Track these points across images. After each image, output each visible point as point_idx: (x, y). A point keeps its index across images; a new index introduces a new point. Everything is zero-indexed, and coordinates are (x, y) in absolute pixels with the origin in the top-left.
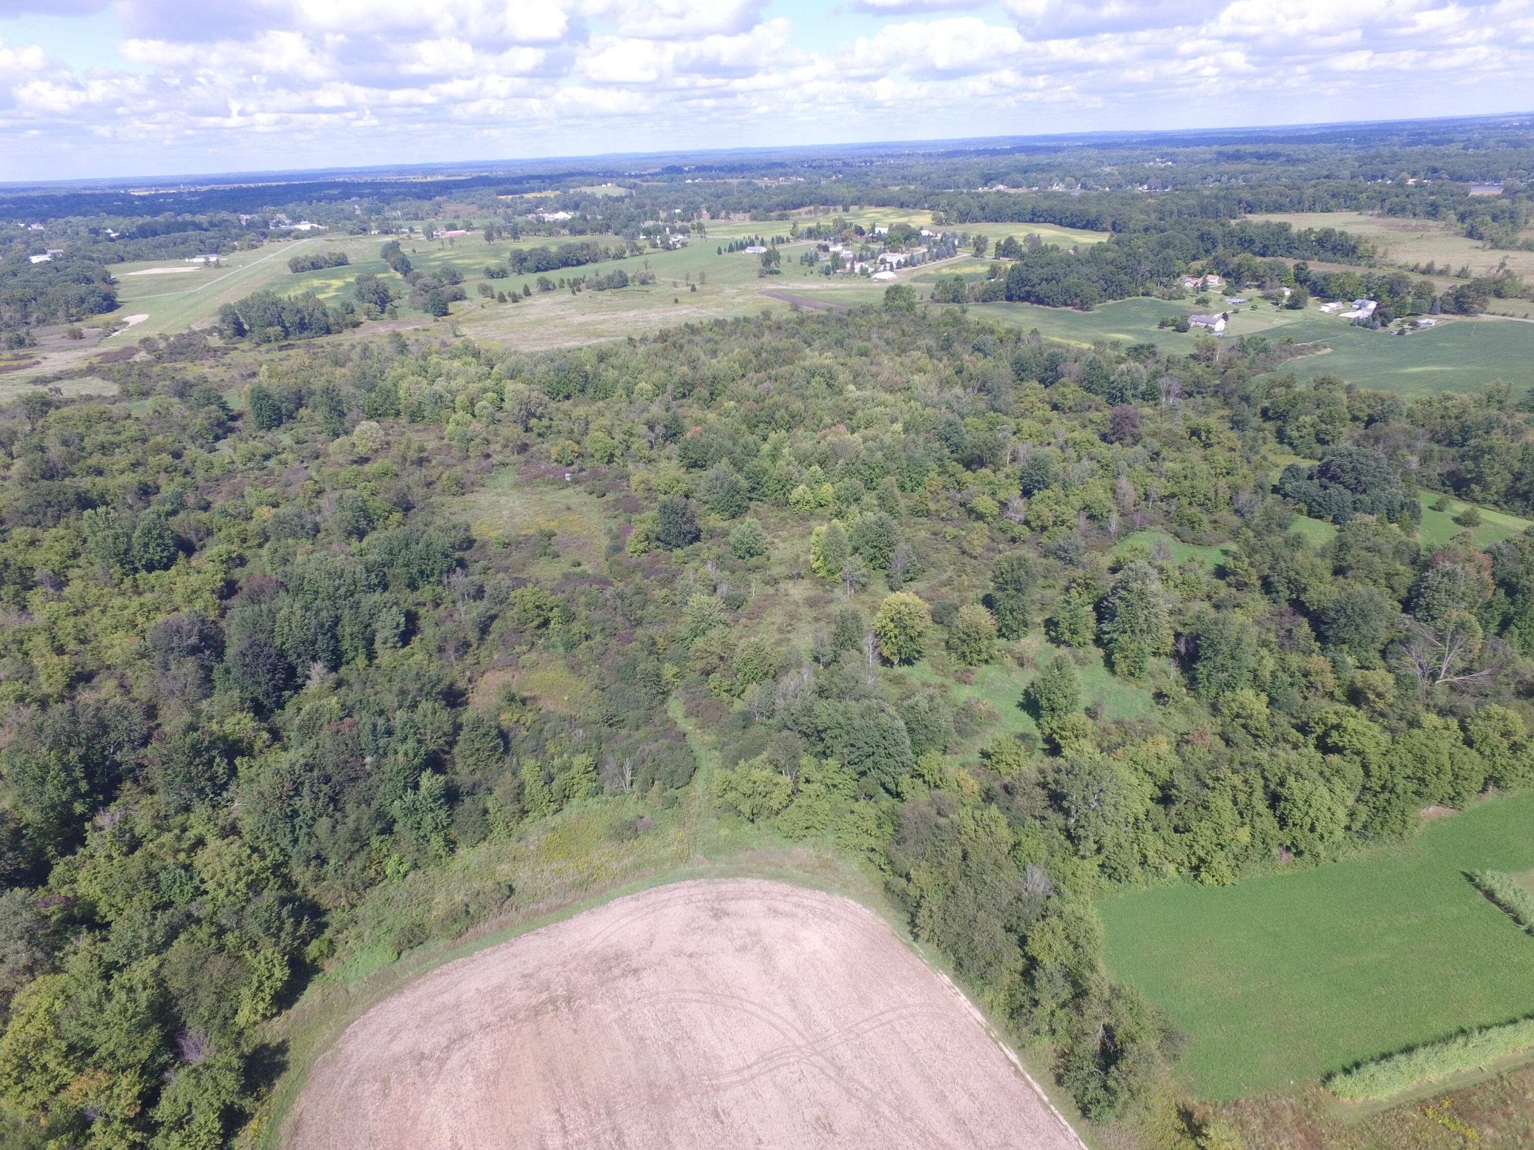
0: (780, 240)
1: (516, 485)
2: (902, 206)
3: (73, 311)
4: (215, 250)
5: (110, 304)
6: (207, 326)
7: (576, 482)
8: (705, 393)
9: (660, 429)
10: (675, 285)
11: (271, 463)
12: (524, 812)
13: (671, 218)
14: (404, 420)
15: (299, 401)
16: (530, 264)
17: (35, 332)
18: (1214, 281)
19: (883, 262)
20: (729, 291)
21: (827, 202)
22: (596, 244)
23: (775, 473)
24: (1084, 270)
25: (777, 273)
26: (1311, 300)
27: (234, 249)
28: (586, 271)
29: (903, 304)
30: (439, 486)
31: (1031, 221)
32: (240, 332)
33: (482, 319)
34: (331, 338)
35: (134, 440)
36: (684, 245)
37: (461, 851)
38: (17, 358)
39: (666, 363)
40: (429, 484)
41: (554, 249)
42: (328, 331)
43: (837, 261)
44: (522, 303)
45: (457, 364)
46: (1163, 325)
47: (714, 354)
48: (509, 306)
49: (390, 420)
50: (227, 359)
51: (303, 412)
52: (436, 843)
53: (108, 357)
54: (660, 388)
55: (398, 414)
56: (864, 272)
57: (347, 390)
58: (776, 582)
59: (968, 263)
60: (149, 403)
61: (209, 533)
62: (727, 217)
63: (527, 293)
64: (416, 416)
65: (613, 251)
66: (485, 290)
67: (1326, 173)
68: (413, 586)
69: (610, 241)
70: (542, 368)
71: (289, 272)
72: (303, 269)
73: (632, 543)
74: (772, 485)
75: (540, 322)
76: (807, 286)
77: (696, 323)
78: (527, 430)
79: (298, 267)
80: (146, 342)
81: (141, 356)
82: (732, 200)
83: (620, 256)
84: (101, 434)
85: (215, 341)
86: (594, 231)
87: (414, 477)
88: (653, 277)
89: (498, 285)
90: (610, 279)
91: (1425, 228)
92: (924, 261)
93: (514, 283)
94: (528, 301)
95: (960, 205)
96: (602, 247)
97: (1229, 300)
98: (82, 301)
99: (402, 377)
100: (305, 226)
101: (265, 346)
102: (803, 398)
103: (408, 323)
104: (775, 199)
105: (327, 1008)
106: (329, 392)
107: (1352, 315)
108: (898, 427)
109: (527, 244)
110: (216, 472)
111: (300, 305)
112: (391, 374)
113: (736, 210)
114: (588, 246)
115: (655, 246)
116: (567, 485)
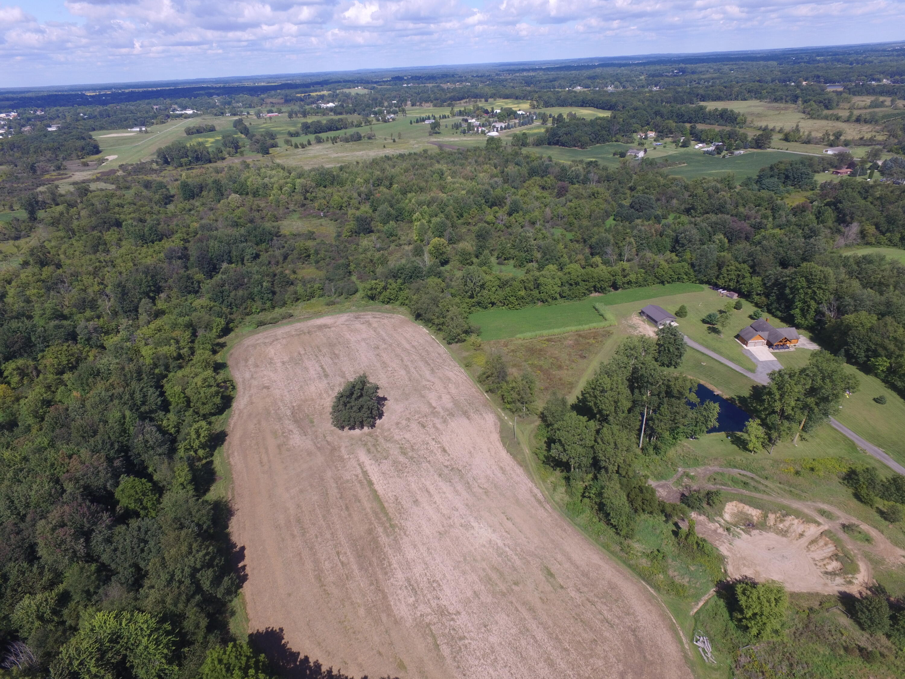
0: (444, 117)
1: (300, 218)
2: (517, 98)
3: (80, 154)
4: (143, 124)
5: (96, 150)
6: (148, 159)
7: (325, 216)
8: (387, 183)
9: (363, 196)
10: (385, 139)
11: (192, 212)
12: (298, 299)
13: (390, 106)
14: (250, 197)
15: (201, 188)
16: (311, 129)
17: (64, 163)
18: (652, 134)
19: (494, 127)
20: (412, 142)
21: (477, 96)
22: (346, 119)
23: (407, 208)
24: (586, 129)
25: (439, 133)
26: (693, 142)
27: (153, 123)
28: (341, 133)
29: (494, 146)
30: (266, 219)
31: (582, 106)
32: (167, 162)
33: (286, 155)
34: (211, 165)
35: (130, 203)
36: (394, 119)
37: (277, 309)
38: (60, 175)
39: (370, 171)
40: (263, 218)
41: (324, 122)
42: (210, 162)
43: (470, 127)
44: (306, 148)
45: (274, 172)
46: (615, 154)
47: (394, 167)
48: (300, 150)
49: (244, 197)
50: (162, 174)
51: (204, 193)
52: (268, 304)
53: (103, 174)
54: (367, 181)
55: (247, 194)
56: (483, 132)
57: (224, 181)
58: (401, 245)
59: (538, 127)
60: (132, 192)
61: (173, 233)
62: (420, 105)
63: (309, 143)
64: (256, 194)
65: (355, 123)
66: (287, 142)
67: (758, 78)
68: (257, 244)
69: (355, 118)
70: (313, 173)
71: (185, 135)
72: (193, 133)
73: (345, 233)
74: (406, 214)
75: (315, 157)
76: (452, 139)
77: (391, 156)
78: (306, 199)
79: (190, 132)
80: (121, 166)
81: (120, 173)
82: (426, 95)
83: (359, 125)
84: (115, 201)
85: (155, 166)
86: (347, 113)
87: (256, 214)
88: (374, 136)
89: (294, 140)
90: (352, 136)
91: (786, 109)
92: (515, 127)
93: (303, 139)
94: (310, 147)
95: (545, 98)
96: (350, 120)
97: (655, 143)
98: (83, 148)
99: (249, 177)
100: (190, 112)
101: (179, 169)
102: (427, 182)
103: (249, 158)
104: (449, 95)
105: (237, 336)
106: (216, 182)
107: (706, 149)
108: (464, 192)
109: (310, 120)
110: (170, 215)
111: (197, 148)
112: (243, 176)
113: (426, 101)
114: (342, 120)
115: (378, 120)
116: (322, 218)
